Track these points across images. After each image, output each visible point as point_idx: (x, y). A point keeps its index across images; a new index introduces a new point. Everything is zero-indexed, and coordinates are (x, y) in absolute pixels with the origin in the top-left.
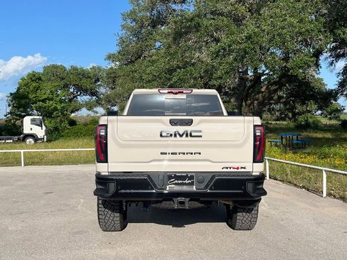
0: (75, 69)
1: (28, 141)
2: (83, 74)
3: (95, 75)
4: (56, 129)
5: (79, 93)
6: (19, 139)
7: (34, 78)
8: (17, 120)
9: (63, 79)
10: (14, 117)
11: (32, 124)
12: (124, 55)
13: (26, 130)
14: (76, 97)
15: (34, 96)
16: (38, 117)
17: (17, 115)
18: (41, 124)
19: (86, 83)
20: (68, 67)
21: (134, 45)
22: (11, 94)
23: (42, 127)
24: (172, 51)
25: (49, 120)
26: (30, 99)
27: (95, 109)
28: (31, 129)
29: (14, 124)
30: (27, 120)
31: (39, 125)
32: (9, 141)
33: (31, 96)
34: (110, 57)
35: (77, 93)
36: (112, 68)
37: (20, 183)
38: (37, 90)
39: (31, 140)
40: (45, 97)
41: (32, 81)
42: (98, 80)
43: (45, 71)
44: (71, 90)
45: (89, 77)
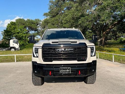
0: (29, 20)
1: (12, 50)
2: (32, 22)
3: (37, 23)
4: (23, 45)
5: (30, 30)
6: (8, 49)
7: (13, 24)
8: (7, 41)
9: (24, 24)
10: (6, 40)
11: (13, 43)
12: (51, 13)
13: (11, 45)
14: (29, 32)
15: (14, 31)
16: (16, 40)
17: (7, 39)
18: (17, 43)
19: (33, 26)
20: (26, 19)
21: (55, 9)
22: (4, 30)
23: (17, 44)
24: (78, 9)
25: (20, 41)
26: (12, 32)
27: (37, 36)
28: (13, 45)
29: (6, 43)
30: (11, 41)
31: (16, 43)
32: (4, 50)
33: (12, 31)
34: (45, 14)
35: (29, 30)
36: (46, 19)
37: (18, 72)
38: (15, 29)
39: (13, 49)
40: (18, 31)
41: (12, 25)
42: (38, 25)
43: (16, 21)
44: (27, 29)
45: (34, 24)
